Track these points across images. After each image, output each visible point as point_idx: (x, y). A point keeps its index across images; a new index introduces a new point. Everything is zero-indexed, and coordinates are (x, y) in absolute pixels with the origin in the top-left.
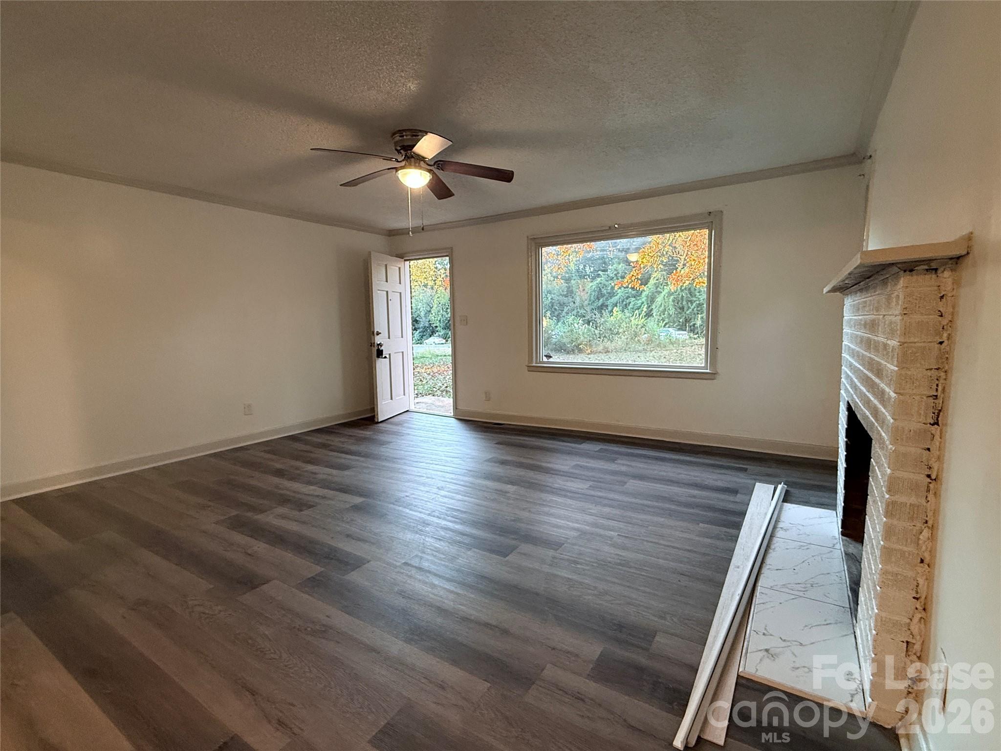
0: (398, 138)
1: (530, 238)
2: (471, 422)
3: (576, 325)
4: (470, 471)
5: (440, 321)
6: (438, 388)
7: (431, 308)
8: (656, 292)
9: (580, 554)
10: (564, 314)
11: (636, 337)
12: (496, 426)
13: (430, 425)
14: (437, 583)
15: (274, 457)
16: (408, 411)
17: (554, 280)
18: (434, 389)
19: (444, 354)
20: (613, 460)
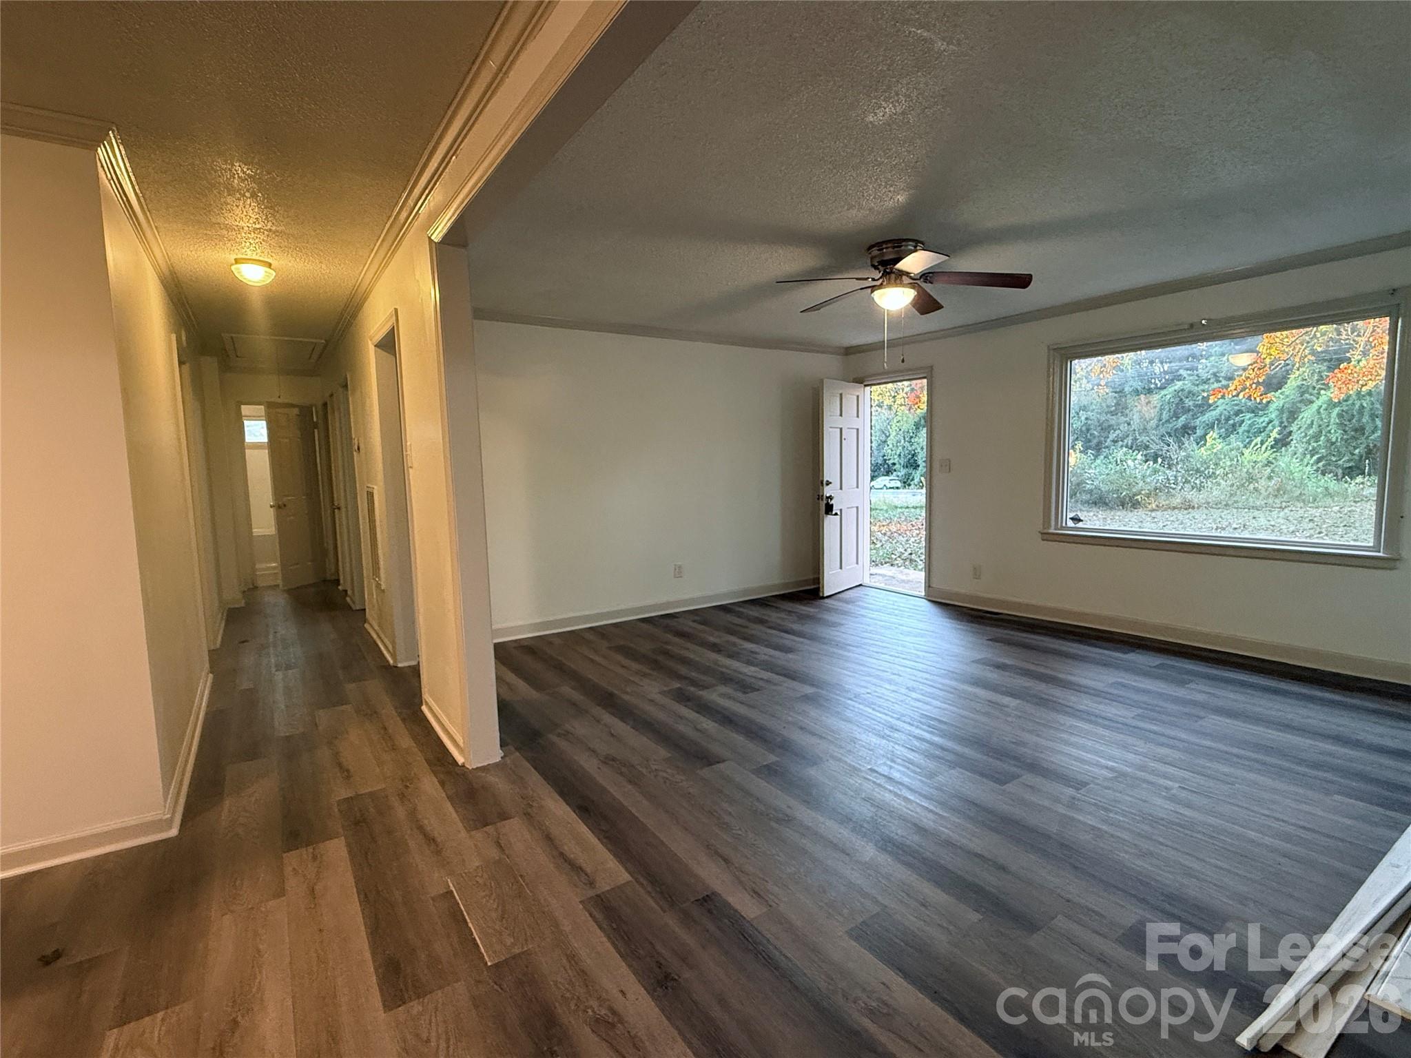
0: (875, 252)
1: (1051, 347)
2: (950, 607)
3: (1130, 462)
4: (953, 672)
5: (900, 455)
6: (898, 555)
7: (887, 437)
8: (1300, 402)
9: (1115, 801)
10: (1108, 442)
11: (1250, 483)
12: (989, 615)
13: (891, 606)
14: (912, 798)
15: (707, 628)
16: (860, 585)
17: (1093, 389)
18: (893, 556)
19: (906, 505)
20: (1182, 683)
